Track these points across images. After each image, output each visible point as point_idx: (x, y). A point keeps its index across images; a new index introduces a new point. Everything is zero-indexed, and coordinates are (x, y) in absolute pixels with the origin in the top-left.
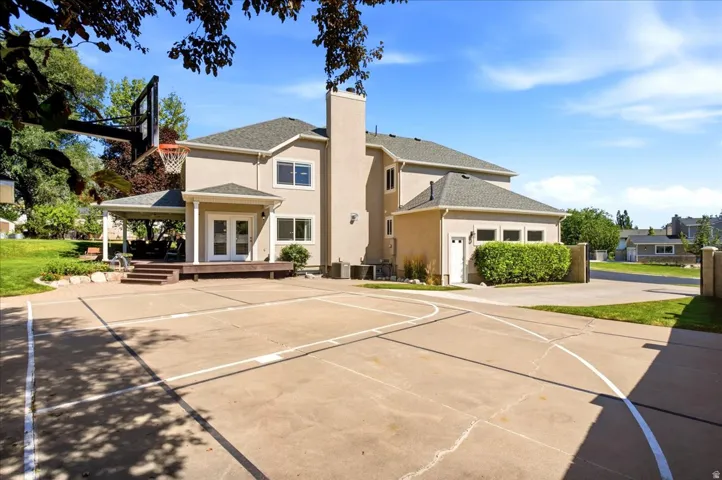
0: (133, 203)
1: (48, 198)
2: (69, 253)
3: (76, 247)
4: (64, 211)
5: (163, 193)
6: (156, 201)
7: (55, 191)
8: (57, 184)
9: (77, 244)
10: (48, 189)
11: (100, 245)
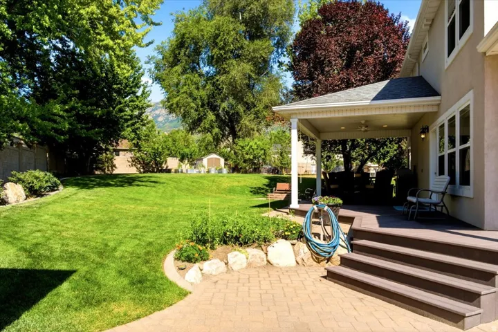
0: (338, 101)
1: (249, 134)
2: (260, 188)
3: (266, 181)
4: (258, 143)
5: (382, 85)
6: (375, 94)
7: (253, 126)
8: (255, 118)
9: (267, 178)
10: (248, 123)
11: (288, 180)
